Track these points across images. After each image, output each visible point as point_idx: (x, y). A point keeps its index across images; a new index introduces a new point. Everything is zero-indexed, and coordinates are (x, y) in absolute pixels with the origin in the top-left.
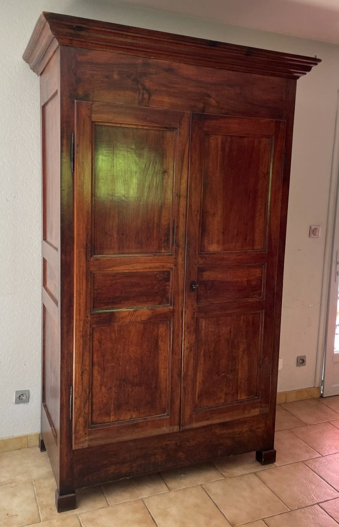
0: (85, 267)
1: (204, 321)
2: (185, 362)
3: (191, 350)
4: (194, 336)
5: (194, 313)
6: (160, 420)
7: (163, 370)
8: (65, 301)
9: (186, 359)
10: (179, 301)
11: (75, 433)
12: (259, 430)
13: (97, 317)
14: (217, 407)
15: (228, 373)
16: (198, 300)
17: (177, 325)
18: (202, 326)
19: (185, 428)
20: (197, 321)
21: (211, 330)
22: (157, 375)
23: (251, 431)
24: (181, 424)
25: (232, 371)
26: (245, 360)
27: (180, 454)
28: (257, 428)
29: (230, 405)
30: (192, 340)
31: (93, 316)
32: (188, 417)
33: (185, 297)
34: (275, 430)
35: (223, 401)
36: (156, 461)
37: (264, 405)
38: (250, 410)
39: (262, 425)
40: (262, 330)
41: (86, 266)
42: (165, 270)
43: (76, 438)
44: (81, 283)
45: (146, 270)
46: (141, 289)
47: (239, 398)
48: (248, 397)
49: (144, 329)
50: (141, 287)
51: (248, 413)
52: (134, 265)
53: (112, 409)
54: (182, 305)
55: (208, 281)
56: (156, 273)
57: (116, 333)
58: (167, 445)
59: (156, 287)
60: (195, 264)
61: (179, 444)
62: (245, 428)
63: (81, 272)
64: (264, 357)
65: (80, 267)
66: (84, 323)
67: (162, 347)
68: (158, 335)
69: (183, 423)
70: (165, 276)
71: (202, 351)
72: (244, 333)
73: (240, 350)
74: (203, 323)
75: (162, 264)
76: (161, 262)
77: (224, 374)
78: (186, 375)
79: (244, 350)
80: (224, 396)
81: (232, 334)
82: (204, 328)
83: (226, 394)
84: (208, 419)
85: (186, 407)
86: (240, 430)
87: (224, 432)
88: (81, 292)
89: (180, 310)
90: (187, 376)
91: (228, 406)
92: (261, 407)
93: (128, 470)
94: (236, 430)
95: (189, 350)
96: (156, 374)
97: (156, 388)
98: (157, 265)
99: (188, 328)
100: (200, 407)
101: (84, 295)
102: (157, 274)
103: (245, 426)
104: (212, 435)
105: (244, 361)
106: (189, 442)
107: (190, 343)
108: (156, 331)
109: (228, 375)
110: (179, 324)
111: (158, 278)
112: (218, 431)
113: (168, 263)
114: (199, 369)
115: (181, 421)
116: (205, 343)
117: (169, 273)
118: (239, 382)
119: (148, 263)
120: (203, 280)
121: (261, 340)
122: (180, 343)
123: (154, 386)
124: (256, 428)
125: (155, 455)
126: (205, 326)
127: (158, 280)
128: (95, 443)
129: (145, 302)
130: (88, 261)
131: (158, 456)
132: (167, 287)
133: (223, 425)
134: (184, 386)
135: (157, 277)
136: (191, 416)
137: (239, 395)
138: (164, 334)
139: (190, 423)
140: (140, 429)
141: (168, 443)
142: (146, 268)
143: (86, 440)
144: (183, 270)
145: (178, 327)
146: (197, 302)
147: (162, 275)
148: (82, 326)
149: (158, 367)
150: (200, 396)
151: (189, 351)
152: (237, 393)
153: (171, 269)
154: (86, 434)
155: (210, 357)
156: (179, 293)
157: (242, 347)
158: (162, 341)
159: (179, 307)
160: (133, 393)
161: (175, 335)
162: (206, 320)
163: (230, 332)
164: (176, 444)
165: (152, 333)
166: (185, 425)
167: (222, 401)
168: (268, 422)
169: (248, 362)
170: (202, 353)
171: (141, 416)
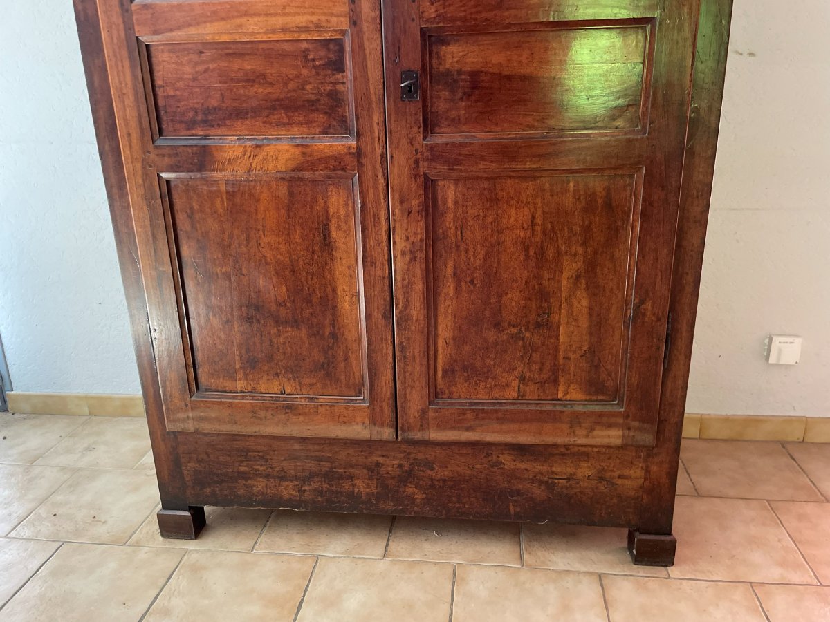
0: (122, 26)
1: (452, 187)
2: (399, 284)
3: (414, 259)
4: (422, 223)
5: (417, 162)
6: (347, 408)
7: (347, 298)
8: (101, 113)
9: (404, 279)
10: (372, 127)
11: (166, 400)
12: (626, 482)
13: (170, 156)
14: (494, 404)
15: (527, 330)
16: (428, 125)
17: (371, 191)
18: (445, 201)
19: (410, 437)
20: (429, 186)
21: (474, 212)
22: (334, 307)
23: (601, 479)
24: (399, 425)
25: (538, 325)
26: (582, 302)
27: (411, 489)
28: (619, 477)
29: (533, 407)
30: (416, 233)
31: (160, 152)
32: (417, 415)
33: (389, 115)
34: (677, 493)
35: (516, 395)
36: (356, 490)
37: (636, 424)
38: (592, 430)
39: (636, 472)
40: (634, 227)
41: (124, 22)
42: (327, 36)
43: (167, 409)
44: (120, 68)
45: (275, 37)
46: (269, 90)
47: (560, 395)
48: (588, 398)
49: (291, 194)
50: (272, 84)
51: (587, 436)
52: (238, 21)
53: (237, 366)
54: (382, 136)
55: (460, 72)
56: (305, 45)
57: (224, 197)
58: (377, 464)
59: (308, 87)
60: (413, 20)
61: (406, 468)
62: (585, 470)
63: (115, 41)
64: (642, 302)
65: (111, 27)
66: (144, 168)
67: (339, 244)
68: (327, 212)
69: (403, 425)
70: (332, 56)
71: (450, 265)
72: (577, 228)
73: (565, 274)
74: (449, 193)
75: (315, 18)
76: (313, 14)
77: (514, 330)
78: (405, 318)
79: (578, 277)
80: (517, 382)
81: (538, 228)
82: (451, 204)
83: (522, 379)
84: (468, 429)
85: (408, 391)
86: (570, 470)
87: (523, 466)
88: (125, 91)
89: (378, 152)
90: (406, 321)
91: (525, 408)
92: (629, 429)
93: (294, 496)
94: (556, 469)
95: (408, 258)
96: (329, 304)
97: (334, 336)
98: (302, 20)
99: (402, 202)
100: (449, 398)
101: (132, 98)
102: (307, 50)
103: (584, 464)
104: (492, 466)
105: (575, 304)
106: (433, 469)
107: (411, 239)
108: (321, 202)
109: (528, 335)
110: (376, 187)
111: (313, 60)
112: (507, 460)
113: (332, 15)
114: (442, 308)
115: (399, 421)
116: (458, 247)
117: (339, 44)
118: (561, 355)
119: (276, 15)
120: (441, 69)
121: (632, 254)
122: (385, 237)
123: (327, 331)
124: (617, 474)
125: (352, 478)
126: (456, 203)
127: (315, 67)
128: (207, 427)
129: (284, 125)
130: (127, 11)
131: (358, 482)
132: (340, 87)
133: (521, 450)
134: (401, 343)
135: (311, 57)
136: (424, 412)
137: (561, 388)
138: (342, 212)
139: (422, 428)
140: (301, 418)
141: (381, 460)
142: (274, 31)
143: (188, 417)
144: (377, 36)
145: (376, 196)
146: (425, 131)
147: (323, 53)
148: (140, 172)
149: (334, 290)
150: (449, 372)
151: (410, 262)
152: (556, 382)
153: (343, 32)
154: (186, 405)
155: (472, 282)
156: (370, 103)
157: (571, 267)
158: (339, 228)
159: (373, 143)
160: (281, 340)
161: (369, 216)
162: (456, 185)
163: (533, 224)
164: (400, 466)
165: (312, 208)
166: (409, 429)
167: (512, 394)
168: (654, 468)
169: (590, 308)
170: (450, 270)
171: (305, 391)
